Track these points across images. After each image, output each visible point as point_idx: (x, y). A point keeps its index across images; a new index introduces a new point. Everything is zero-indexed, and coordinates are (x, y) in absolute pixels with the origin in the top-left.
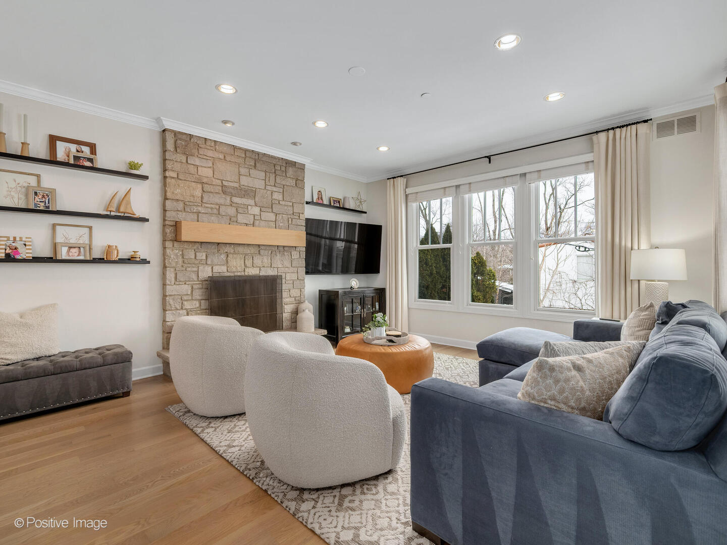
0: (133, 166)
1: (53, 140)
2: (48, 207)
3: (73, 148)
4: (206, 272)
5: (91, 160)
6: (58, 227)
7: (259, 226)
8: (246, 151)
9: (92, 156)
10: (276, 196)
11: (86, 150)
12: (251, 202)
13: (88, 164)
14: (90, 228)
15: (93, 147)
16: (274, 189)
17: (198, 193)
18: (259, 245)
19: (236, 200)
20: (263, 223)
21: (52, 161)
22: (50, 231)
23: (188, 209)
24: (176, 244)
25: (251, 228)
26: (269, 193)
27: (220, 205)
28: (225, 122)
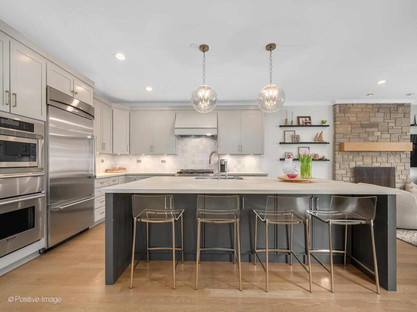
0: (323, 122)
1: (298, 118)
2: (298, 142)
3: (304, 119)
4: (353, 165)
5: (310, 123)
6: (300, 148)
7: (380, 142)
8: (373, 105)
9: (310, 121)
10: (390, 125)
11: (308, 119)
12: (377, 130)
13: (309, 124)
14: (309, 148)
15: (309, 118)
16: (390, 121)
17: (350, 129)
18: (380, 152)
19: (367, 130)
20: (383, 140)
21: (299, 126)
22: (297, 150)
23: (344, 137)
24: (340, 152)
25: (376, 143)
26: (386, 123)
27: (359, 133)
28: (368, 95)
